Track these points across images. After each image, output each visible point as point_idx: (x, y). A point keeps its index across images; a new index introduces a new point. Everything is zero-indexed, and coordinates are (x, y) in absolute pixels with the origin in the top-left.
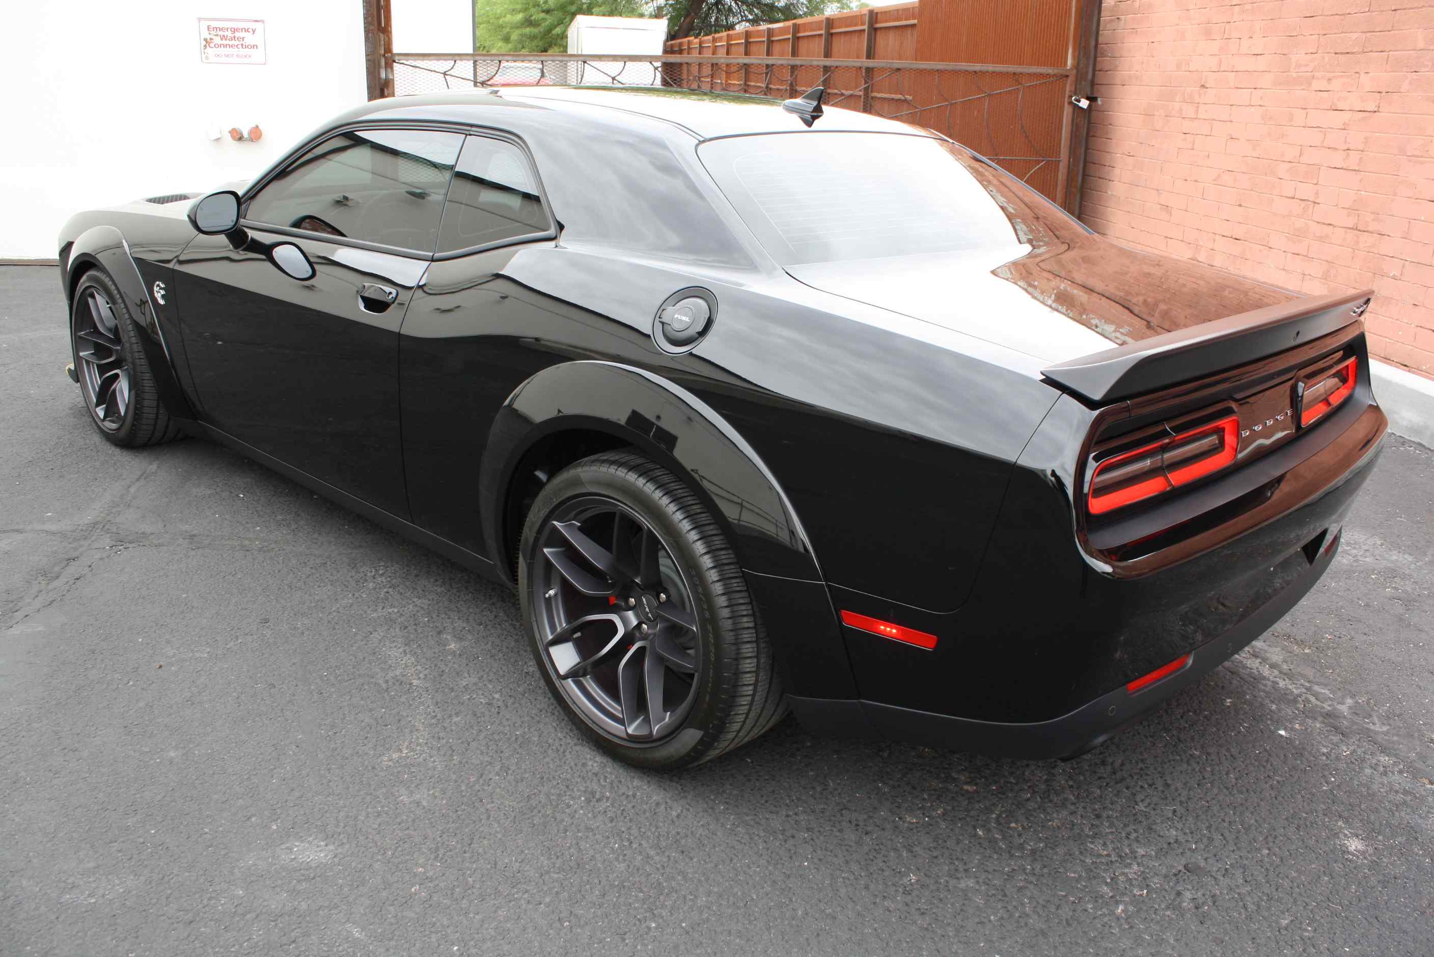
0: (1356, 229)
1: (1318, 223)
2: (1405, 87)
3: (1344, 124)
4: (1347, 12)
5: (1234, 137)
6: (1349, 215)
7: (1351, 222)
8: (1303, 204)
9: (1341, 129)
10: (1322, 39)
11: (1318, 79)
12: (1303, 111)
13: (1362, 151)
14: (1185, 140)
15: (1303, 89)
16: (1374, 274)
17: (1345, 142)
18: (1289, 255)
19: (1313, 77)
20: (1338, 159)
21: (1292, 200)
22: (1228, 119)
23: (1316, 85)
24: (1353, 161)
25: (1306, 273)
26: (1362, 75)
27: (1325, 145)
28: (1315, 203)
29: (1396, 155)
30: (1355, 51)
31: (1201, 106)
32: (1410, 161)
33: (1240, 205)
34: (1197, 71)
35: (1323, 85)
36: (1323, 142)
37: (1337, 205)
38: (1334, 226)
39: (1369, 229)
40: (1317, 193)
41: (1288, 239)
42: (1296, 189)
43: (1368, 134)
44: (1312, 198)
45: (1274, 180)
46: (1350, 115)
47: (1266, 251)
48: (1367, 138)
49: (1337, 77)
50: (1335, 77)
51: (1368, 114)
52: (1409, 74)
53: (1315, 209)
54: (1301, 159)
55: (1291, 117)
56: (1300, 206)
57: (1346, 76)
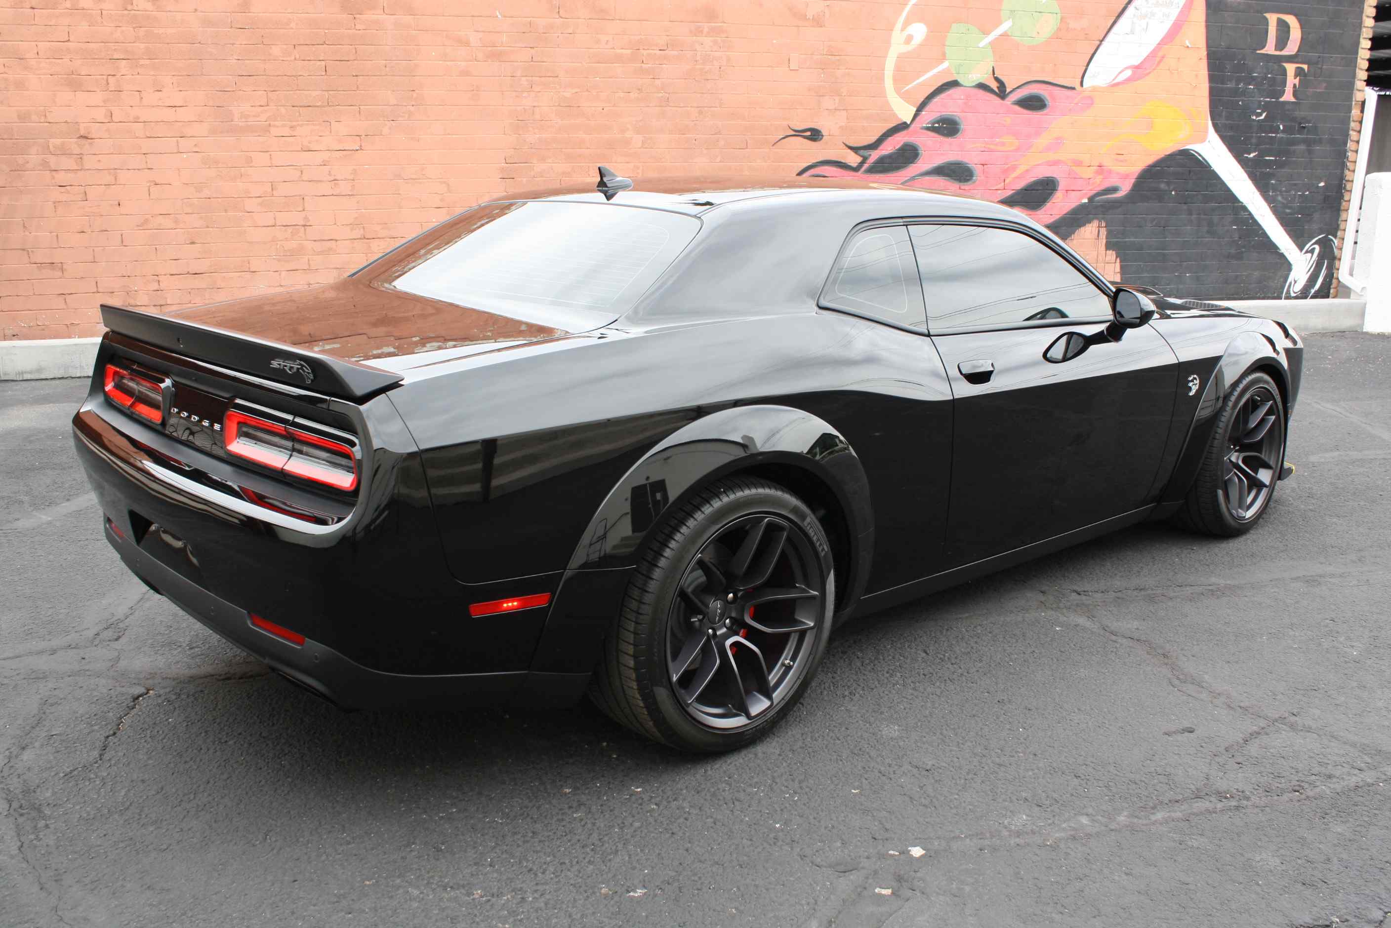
0: (364, 238)
1: (315, 241)
2: (386, 131)
3: (323, 162)
4: (300, 73)
5: (157, 182)
6: (352, 230)
7: (357, 233)
8: (290, 230)
9: (321, 165)
10: (270, 94)
11: (275, 126)
12: (264, 154)
13: (354, 180)
14: (68, 192)
15: (259, 136)
17: (330, 174)
18: (283, 273)
19: (270, 125)
20: (326, 188)
21: (274, 228)
22: (144, 166)
23: (274, 131)
24: (344, 187)
26: (334, 123)
27: (305, 177)
28: (304, 226)
29: (391, 180)
30: (319, 104)
31: (85, 157)
32: (407, 183)
33: (193, 243)
34: (66, 122)
35: (286, 131)
36: (300, 177)
37: (335, 224)
38: (336, 240)
39: (379, 236)
40: (306, 218)
41: (279, 260)
42: (275, 219)
43: (355, 167)
44: (302, 223)
45: (241, 214)
46: (328, 154)
47: (248, 275)
48: (355, 170)
49: (302, 125)
50: (298, 125)
51: (350, 152)
52: (386, 122)
53: (307, 230)
54: (274, 192)
55: (249, 160)
56: (286, 230)
57: (314, 125)
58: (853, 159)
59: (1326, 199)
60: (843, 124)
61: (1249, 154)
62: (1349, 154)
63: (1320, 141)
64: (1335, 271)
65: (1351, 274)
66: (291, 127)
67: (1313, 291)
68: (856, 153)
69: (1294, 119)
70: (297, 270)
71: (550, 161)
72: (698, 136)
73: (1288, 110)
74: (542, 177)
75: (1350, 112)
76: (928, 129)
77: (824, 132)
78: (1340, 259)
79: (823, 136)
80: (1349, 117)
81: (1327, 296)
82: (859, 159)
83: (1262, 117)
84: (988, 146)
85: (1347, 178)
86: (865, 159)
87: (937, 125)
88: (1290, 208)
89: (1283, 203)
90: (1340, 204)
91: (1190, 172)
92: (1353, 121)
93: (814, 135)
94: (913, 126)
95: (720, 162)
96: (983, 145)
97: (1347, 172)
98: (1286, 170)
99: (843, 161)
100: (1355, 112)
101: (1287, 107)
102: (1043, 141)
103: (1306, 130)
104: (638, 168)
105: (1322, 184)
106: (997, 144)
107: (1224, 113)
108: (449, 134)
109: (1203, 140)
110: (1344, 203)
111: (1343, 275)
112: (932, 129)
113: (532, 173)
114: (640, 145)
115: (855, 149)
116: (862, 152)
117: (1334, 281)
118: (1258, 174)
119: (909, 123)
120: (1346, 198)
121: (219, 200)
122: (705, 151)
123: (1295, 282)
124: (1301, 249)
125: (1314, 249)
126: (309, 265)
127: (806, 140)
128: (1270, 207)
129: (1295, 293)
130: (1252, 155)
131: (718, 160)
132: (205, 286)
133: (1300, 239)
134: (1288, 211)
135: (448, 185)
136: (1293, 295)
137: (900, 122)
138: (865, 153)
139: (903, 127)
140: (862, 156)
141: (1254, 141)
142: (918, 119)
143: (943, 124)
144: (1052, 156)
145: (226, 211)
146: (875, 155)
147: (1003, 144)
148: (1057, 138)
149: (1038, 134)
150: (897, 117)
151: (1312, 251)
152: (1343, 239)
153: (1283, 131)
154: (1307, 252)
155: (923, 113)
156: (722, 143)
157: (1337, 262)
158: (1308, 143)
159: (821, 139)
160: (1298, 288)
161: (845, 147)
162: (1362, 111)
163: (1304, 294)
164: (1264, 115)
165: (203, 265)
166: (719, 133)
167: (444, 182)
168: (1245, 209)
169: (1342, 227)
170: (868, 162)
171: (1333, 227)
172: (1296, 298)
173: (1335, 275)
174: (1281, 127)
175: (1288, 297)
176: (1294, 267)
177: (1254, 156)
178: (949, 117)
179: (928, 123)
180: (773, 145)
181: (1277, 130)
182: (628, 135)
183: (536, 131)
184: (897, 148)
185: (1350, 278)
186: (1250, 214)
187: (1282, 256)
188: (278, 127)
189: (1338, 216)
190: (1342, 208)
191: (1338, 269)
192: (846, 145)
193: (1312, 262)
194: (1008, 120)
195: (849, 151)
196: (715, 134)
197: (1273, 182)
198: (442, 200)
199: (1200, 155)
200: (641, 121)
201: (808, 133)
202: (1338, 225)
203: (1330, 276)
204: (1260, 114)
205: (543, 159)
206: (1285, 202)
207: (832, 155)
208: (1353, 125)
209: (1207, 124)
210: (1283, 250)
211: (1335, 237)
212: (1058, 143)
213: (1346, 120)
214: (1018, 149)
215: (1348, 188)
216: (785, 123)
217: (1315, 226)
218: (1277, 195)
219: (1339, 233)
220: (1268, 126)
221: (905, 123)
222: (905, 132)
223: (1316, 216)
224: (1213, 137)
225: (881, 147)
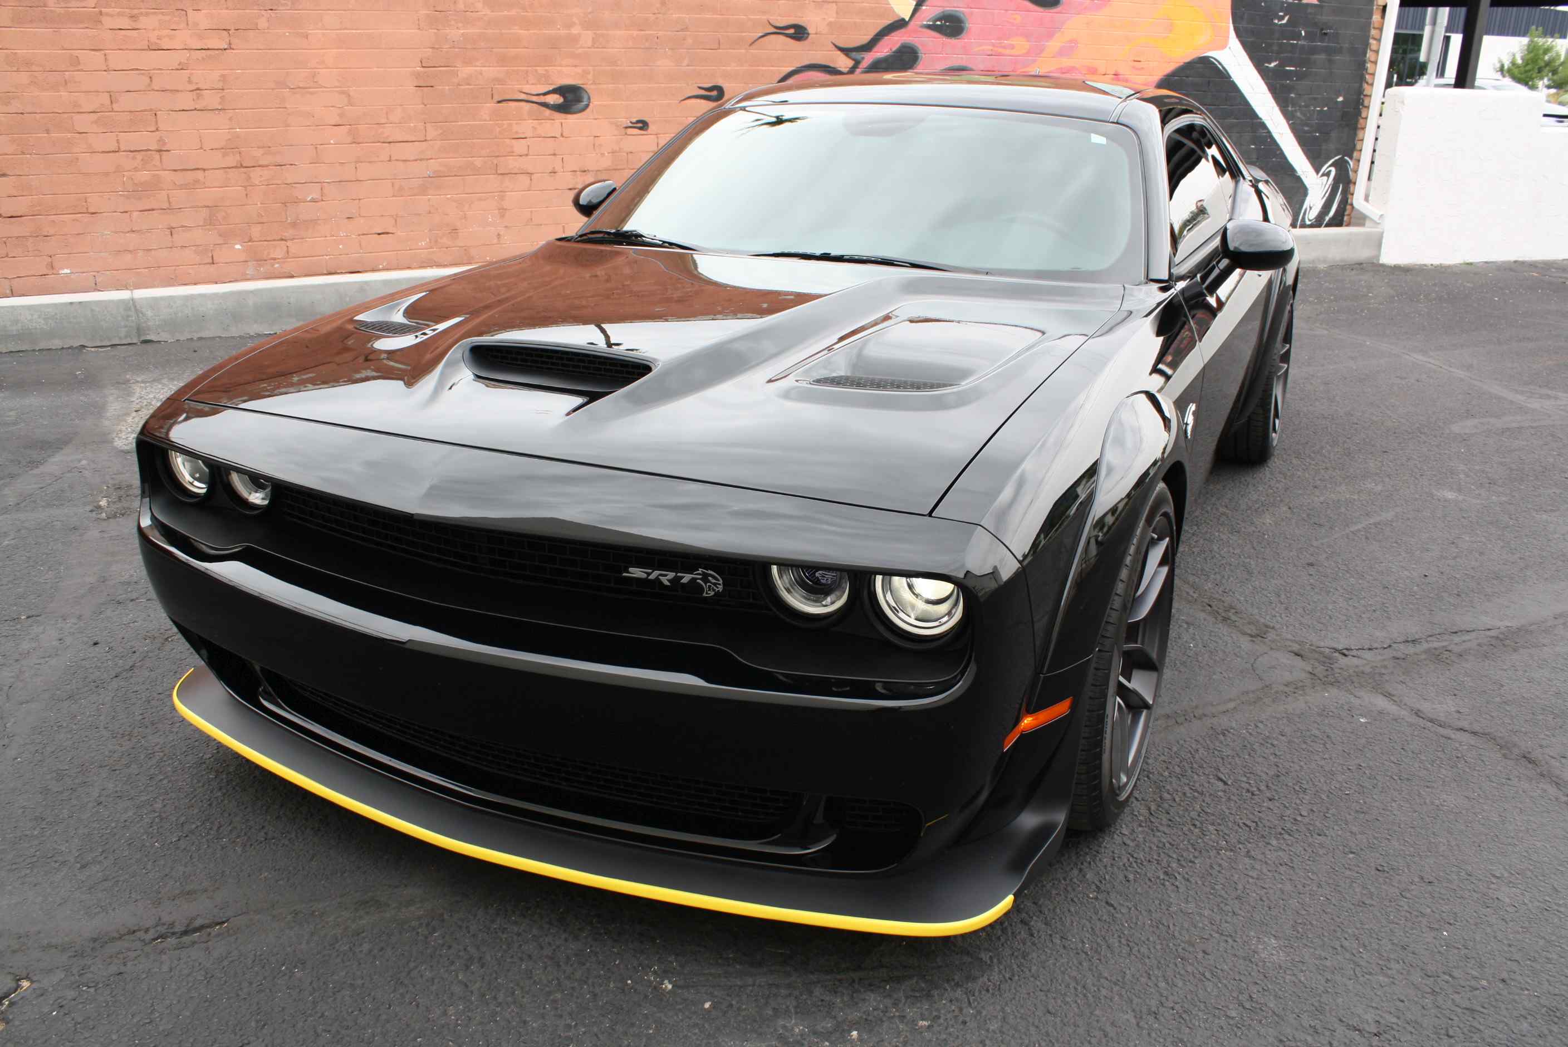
0: (242, 166)
1: (175, 171)
2: (263, 23)
3: (179, 65)
6: (224, 155)
7: (231, 160)
8: (139, 156)
9: (177, 69)
12: (97, 53)
13: (223, 90)
15: (88, 28)
16: (284, 204)
17: (190, 82)
18: (135, 214)
20: (186, 100)
21: (117, 154)
23: (108, 22)
24: (210, 99)
25: (174, 225)
26: (190, 12)
27: (156, 86)
28: (160, 151)
29: (273, 89)
32: (293, 93)
35: (125, 23)
36: (149, 85)
37: (201, 148)
38: (204, 170)
39: (261, 163)
40: (161, 140)
41: (128, 198)
42: (118, 141)
43: (226, 72)
44: (154, 147)
45: (69, 135)
46: (186, 52)
47: (86, 218)
48: (223, 76)
49: (147, 14)
50: (142, 13)
51: (217, 52)
52: (263, 12)
53: (164, 157)
54: (116, 107)
55: (75, 62)
56: (134, 158)
57: (162, 13)
58: (843, 63)
59: (1344, 115)
60: (831, 19)
61: (1270, 64)
62: (1369, 65)
63: (1339, 51)
64: (1350, 196)
65: (1367, 198)
66: (132, 17)
67: (1327, 219)
68: (847, 55)
69: (1315, 24)
70: (153, 210)
71: (478, 64)
72: (660, 33)
73: (1311, 14)
74: (469, 84)
75: (1371, 18)
76: (929, 27)
77: (811, 30)
78: (1355, 183)
79: (808, 34)
80: (1370, 23)
81: (1340, 224)
82: (850, 63)
83: (1284, 21)
84: (996, 49)
85: (1365, 93)
86: (857, 63)
87: (938, 23)
88: (1307, 125)
89: (1302, 120)
90: (1357, 121)
91: (1209, 82)
92: (1374, 28)
93: (799, 33)
94: (912, 23)
95: (688, 66)
96: (990, 48)
97: (1365, 86)
98: (1306, 83)
99: (832, 65)
100: (1376, 17)
101: (1309, 10)
102: (1054, 45)
103: (1327, 38)
104: (589, 73)
105: (1340, 99)
106: (1004, 47)
107: (1246, 16)
108: (346, 29)
109: (1223, 47)
110: (1361, 121)
111: (1358, 200)
112: (932, 27)
113: (455, 80)
114: (590, 43)
115: (846, 51)
116: (854, 54)
117: (1348, 207)
118: (1278, 85)
119: (907, 19)
120: (1364, 115)
121: (38, 116)
122: (670, 53)
123: (1311, 208)
124: (1317, 171)
125: (1330, 171)
126: (170, 203)
127: (789, 40)
128: (1288, 122)
129: (1310, 220)
130: (1273, 65)
131: (686, 62)
132: (28, 234)
133: (1316, 159)
134: (1306, 128)
135: (349, 96)
136: (1308, 223)
137: (897, 19)
138: (858, 56)
139: (900, 24)
140: (853, 59)
141: (1275, 48)
142: (917, 15)
143: (945, 22)
144: (1066, 62)
145: (48, 131)
146: (868, 58)
147: (1012, 47)
148: (1071, 41)
149: (1050, 36)
150: (894, 11)
151: (1328, 174)
152: (1359, 161)
153: (1305, 38)
154: (1323, 175)
155: (924, 8)
156: (690, 41)
157: (1352, 186)
158: (1329, 51)
159: (807, 38)
160: (1312, 215)
161: (834, 48)
162: (1383, 16)
163: (1318, 223)
164: (1286, 18)
165: (20, 206)
166: (685, 29)
167: (343, 92)
168: (1263, 126)
169: (1358, 147)
170: (861, 66)
171: (1350, 147)
172: (1311, 226)
173: (1349, 201)
174: (1303, 33)
175: (1303, 226)
176: (1310, 192)
177: (1275, 66)
178: (954, 13)
179: (929, 21)
180: (751, 45)
181: (1298, 37)
182: (575, 31)
183: (460, 25)
184: (894, 49)
185: (1365, 203)
186: (1269, 132)
187: (1299, 179)
188: (112, 16)
189: (1355, 134)
190: (1359, 126)
191: (1353, 194)
192: (836, 46)
193: (1327, 186)
194: (1018, 18)
195: (839, 53)
196: (682, 30)
197: (1292, 95)
198: (341, 115)
199: (1220, 63)
200: (590, 13)
201: (792, 31)
202: (1355, 146)
203: (1345, 202)
204: (1282, 18)
205: (468, 62)
206: (1303, 118)
207: (819, 58)
208: (1373, 32)
209: (1229, 27)
210: (1299, 172)
211: (1351, 158)
212: (1069, 49)
213: (1366, 26)
214: (1028, 53)
215: (1366, 103)
216: (765, 17)
217: (1332, 146)
218: (1296, 111)
219: (1355, 154)
220: (1290, 32)
221: (903, 20)
222: (903, 30)
223: (1334, 135)
224: (1234, 43)
225: (875, 49)
